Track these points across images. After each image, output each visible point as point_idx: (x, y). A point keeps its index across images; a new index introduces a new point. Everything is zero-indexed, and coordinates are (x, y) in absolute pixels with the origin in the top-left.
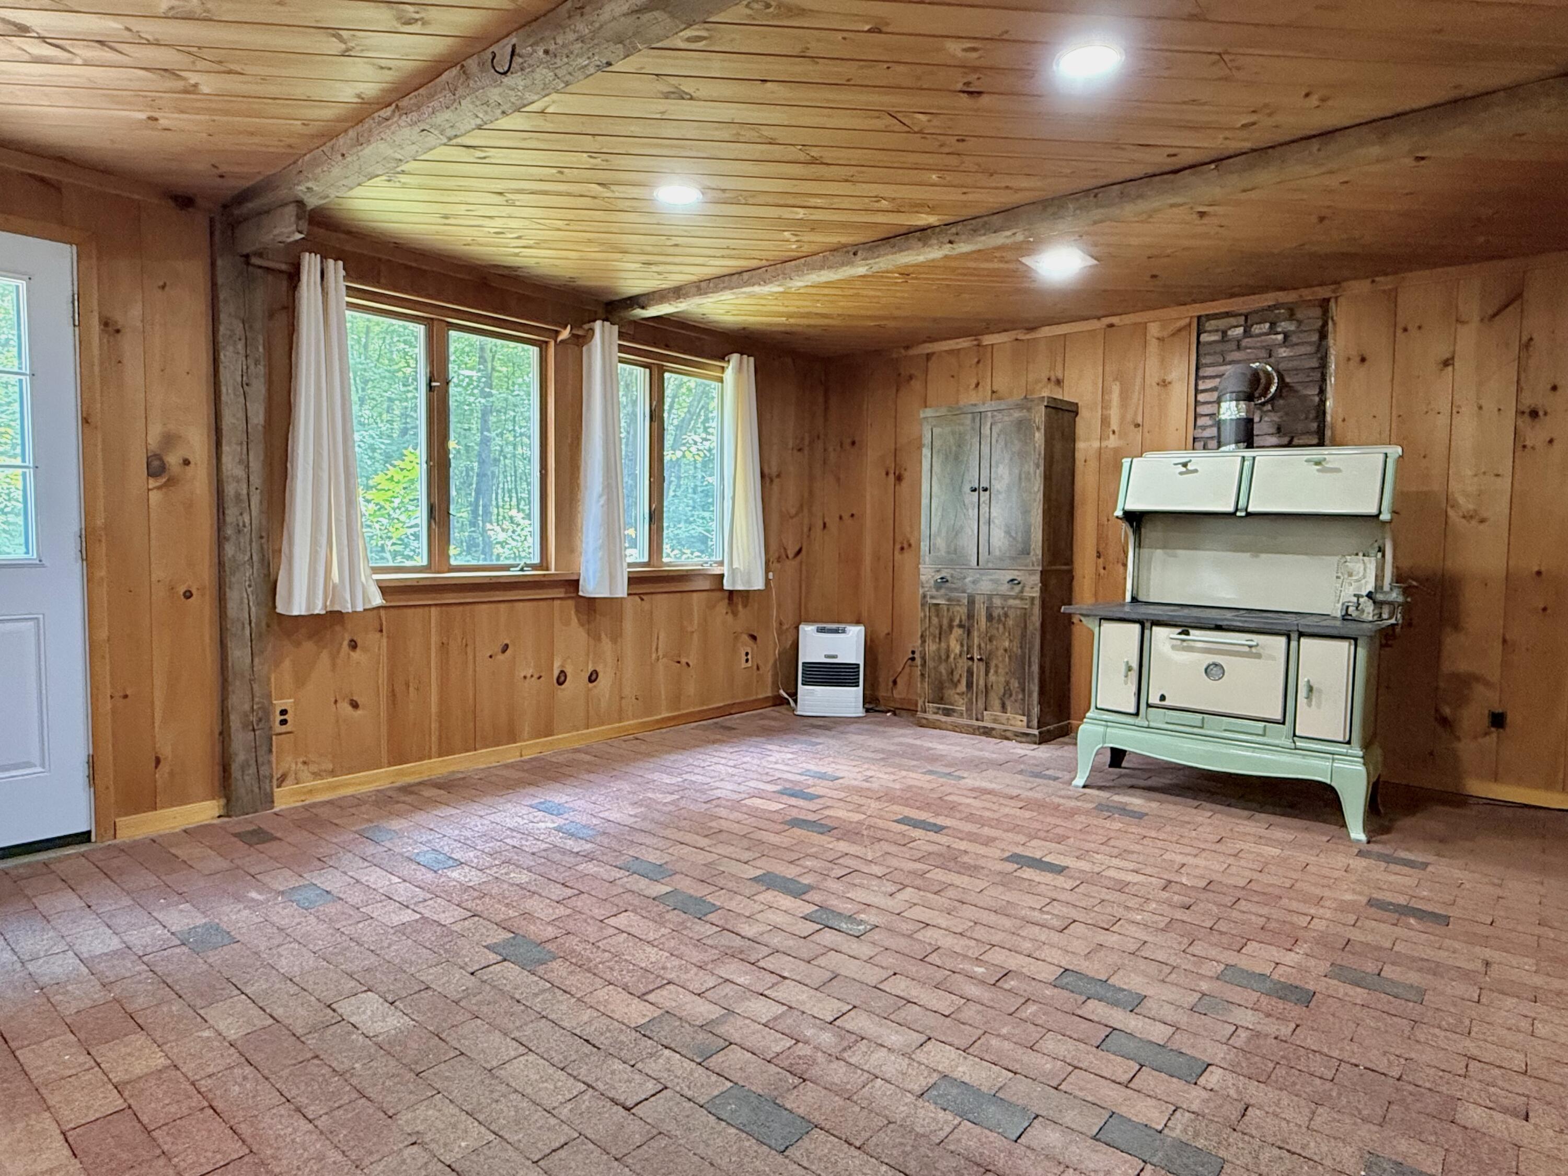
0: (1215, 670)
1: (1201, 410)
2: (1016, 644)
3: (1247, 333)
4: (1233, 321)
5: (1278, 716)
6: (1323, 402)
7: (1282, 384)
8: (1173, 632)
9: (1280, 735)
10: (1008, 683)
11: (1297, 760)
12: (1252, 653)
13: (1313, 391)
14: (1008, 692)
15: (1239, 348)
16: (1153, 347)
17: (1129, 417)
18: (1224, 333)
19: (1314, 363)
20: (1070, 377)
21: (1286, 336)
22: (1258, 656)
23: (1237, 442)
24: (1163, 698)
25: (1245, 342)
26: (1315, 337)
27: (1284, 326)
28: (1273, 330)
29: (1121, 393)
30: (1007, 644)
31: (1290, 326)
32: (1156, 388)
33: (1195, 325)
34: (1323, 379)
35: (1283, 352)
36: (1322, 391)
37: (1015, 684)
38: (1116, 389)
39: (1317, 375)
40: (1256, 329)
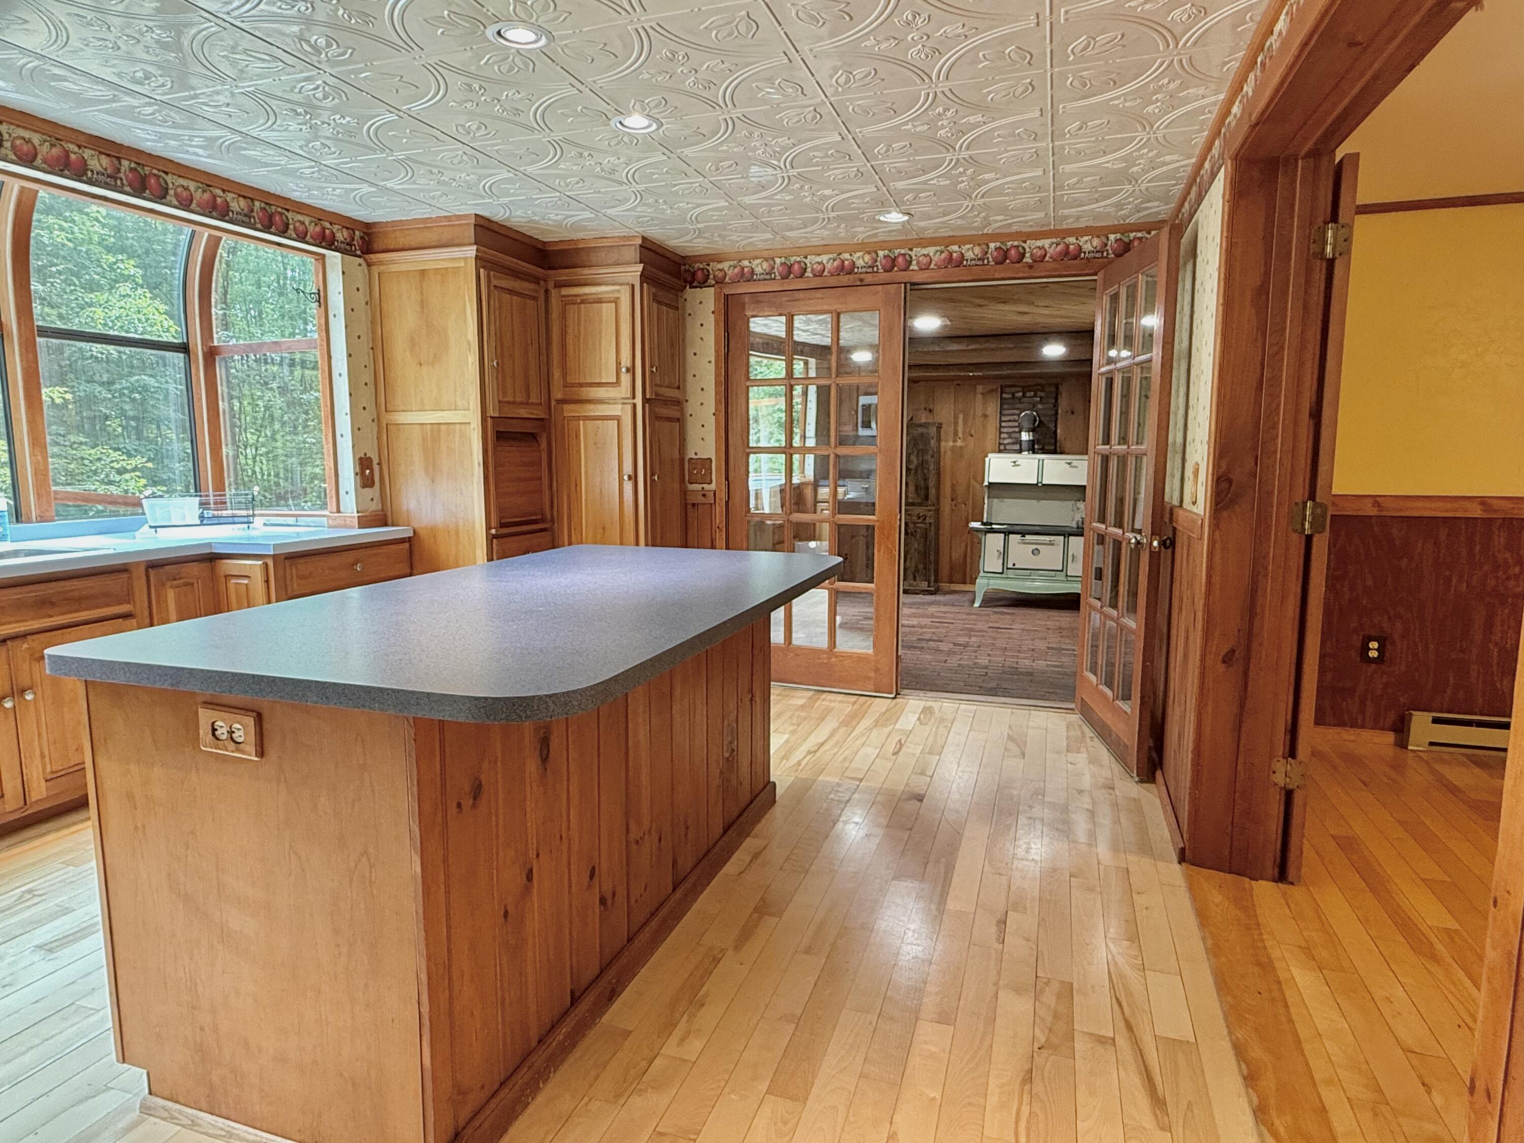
0: (1036, 552)
1: (1002, 430)
2: (922, 545)
3: (1024, 396)
4: (1018, 389)
5: (1060, 568)
6: (1056, 430)
7: (1040, 421)
8: (1019, 536)
9: (1061, 576)
10: (916, 566)
11: (1068, 585)
12: (1051, 544)
13: (1052, 426)
14: (917, 570)
15: (1020, 403)
16: (980, 396)
17: (967, 430)
18: (1013, 394)
19: (1053, 412)
20: (937, 408)
21: (1041, 398)
22: (1053, 545)
23: (1029, 451)
24: (1014, 565)
25: (1024, 400)
26: (1053, 401)
27: (1040, 394)
28: (1035, 396)
29: (964, 418)
30: (916, 546)
31: (1042, 394)
32: (982, 419)
33: (999, 390)
34: (1056, 420)
35: (1040, 406)
36: (1056, 426)
37: (921, 566)
38: (961, 416)
39: (1054, 419)
40: (1028, 394)
